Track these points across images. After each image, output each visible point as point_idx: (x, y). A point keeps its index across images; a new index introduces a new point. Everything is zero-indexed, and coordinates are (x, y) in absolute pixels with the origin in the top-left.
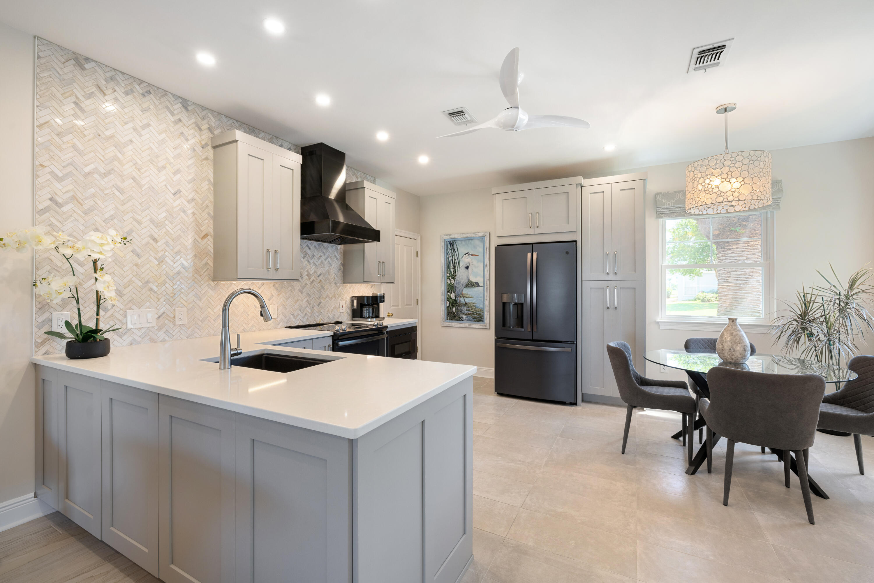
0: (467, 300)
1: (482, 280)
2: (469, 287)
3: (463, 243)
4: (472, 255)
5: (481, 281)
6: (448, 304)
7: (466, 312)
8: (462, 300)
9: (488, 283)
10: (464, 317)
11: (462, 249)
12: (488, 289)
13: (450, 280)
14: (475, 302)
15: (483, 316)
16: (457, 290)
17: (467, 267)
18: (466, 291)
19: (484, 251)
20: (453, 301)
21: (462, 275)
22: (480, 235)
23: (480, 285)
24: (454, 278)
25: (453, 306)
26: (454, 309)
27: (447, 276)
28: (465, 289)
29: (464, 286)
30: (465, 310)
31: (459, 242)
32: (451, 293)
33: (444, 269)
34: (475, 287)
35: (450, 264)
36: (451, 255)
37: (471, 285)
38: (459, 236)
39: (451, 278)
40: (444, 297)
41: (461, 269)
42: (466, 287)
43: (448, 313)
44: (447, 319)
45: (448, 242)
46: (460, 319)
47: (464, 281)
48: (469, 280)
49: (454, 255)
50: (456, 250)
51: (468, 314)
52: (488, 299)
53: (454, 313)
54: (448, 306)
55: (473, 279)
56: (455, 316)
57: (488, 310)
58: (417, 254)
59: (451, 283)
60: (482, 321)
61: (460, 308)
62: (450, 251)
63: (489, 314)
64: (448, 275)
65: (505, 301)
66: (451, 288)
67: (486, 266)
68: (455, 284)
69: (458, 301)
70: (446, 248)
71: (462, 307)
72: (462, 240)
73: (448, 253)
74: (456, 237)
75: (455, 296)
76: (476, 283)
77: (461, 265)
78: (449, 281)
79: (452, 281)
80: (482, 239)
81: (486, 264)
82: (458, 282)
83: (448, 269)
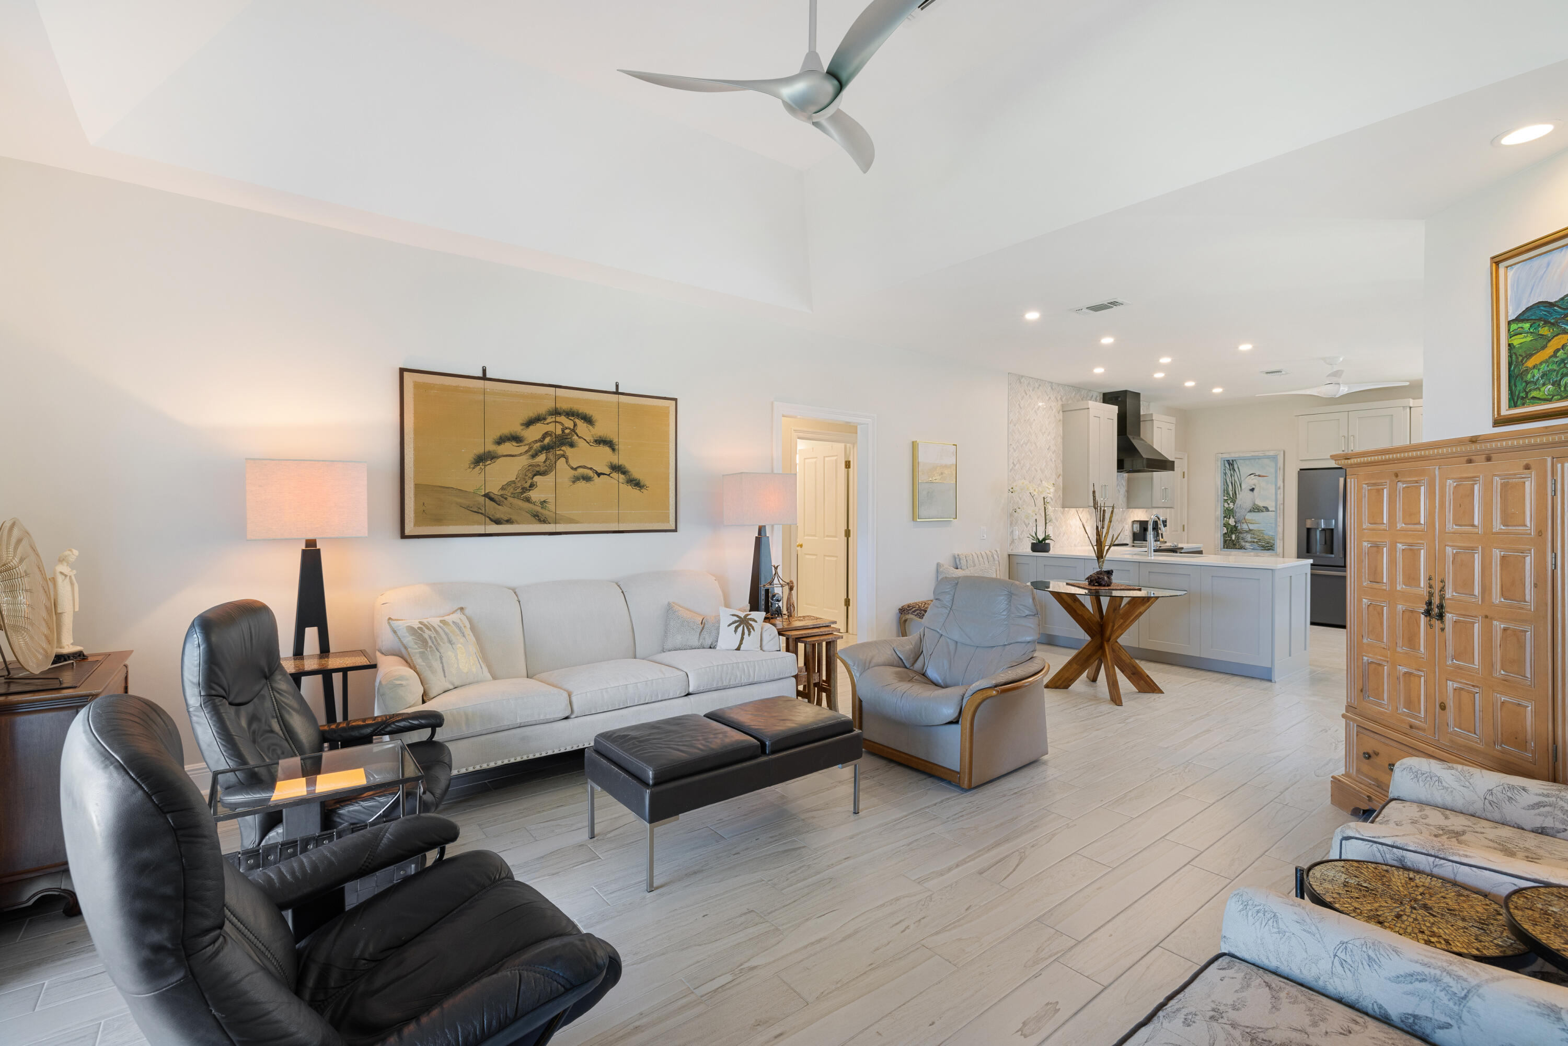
0: (1251, 527)
1: (1274, 504)
2: (1254, 512)
3: (1247, 462)
4: (1259, 476)
5: (1271, 506)
6: (1225, 531)
7: (1249, 539)
8: (1245, 527)
9: (1282, 507)
10: (1248, 545)
11: (1244, 470)
12: (1282, 514)
13: (1229, 504)
14: (1263, 529)
15: (1274, 544)
16: (1238, 515)
17: (1252, 490)
18: (1250, 516)
19: (1276, 472)
20: (1231, 528)
21: (1244, 499)
22: (1271, 453)
23: (1270, 509)
24: (1234, 502)
25: (1232, 533)
26: (1233, 537)
27: (1224, 500)
28: (1248, 514)
29: (1248, 510)
30: (1248, 537)
31: (1241, 461)
32: (1230, 518)
33: (1220, 492)
34: (1262, 511)
35: (1228, 486)
36: (1230, 476)
37: (1256, 509)
38: (1242, 455)
39: (1229, 502)
40: (1220, 523)
41: (1243, 491)
42: (1250, 511)
43: (1225, 541)
44: (1224, 548)
45: (1226, 462)
46: (1242, 548)
47: (1249, 505)
48: (1254, 504)
49: (1234, 476)
50: (1237, 470)
51: (1254, 542)
52: (1281, 525)
53: (1233, 541)
54: (1226, 533)
55: (1261, 504)
56: (1235, 545)
57: (1281, 538)
58: (1184, 475)
59: (1230, 507)
60: (1273, 550)
61: (1241, 536)
62: (1228, 472)
63: (1282, 542)
64: (1226, 498)
65: (1308, 526)
66: (1228, 513)
67: (1279, 488)
68: (1235, 508)
69: (1239, 527)
70: (1223, 468)
71: (1245, 535)
72: (1245, 459)
73: (1225, 474)
74: (1237, 456)
75: (1235, 522)
76: (1264, 507)
77: (1243, 487)
78: (1226, 505)
79: (1231, 505)
80: (1274, 458)
81: (1278, 485)
82: (1239, 506)
83: (1226, 492)
